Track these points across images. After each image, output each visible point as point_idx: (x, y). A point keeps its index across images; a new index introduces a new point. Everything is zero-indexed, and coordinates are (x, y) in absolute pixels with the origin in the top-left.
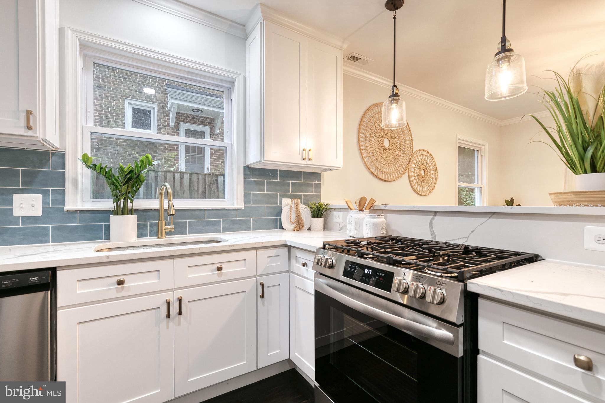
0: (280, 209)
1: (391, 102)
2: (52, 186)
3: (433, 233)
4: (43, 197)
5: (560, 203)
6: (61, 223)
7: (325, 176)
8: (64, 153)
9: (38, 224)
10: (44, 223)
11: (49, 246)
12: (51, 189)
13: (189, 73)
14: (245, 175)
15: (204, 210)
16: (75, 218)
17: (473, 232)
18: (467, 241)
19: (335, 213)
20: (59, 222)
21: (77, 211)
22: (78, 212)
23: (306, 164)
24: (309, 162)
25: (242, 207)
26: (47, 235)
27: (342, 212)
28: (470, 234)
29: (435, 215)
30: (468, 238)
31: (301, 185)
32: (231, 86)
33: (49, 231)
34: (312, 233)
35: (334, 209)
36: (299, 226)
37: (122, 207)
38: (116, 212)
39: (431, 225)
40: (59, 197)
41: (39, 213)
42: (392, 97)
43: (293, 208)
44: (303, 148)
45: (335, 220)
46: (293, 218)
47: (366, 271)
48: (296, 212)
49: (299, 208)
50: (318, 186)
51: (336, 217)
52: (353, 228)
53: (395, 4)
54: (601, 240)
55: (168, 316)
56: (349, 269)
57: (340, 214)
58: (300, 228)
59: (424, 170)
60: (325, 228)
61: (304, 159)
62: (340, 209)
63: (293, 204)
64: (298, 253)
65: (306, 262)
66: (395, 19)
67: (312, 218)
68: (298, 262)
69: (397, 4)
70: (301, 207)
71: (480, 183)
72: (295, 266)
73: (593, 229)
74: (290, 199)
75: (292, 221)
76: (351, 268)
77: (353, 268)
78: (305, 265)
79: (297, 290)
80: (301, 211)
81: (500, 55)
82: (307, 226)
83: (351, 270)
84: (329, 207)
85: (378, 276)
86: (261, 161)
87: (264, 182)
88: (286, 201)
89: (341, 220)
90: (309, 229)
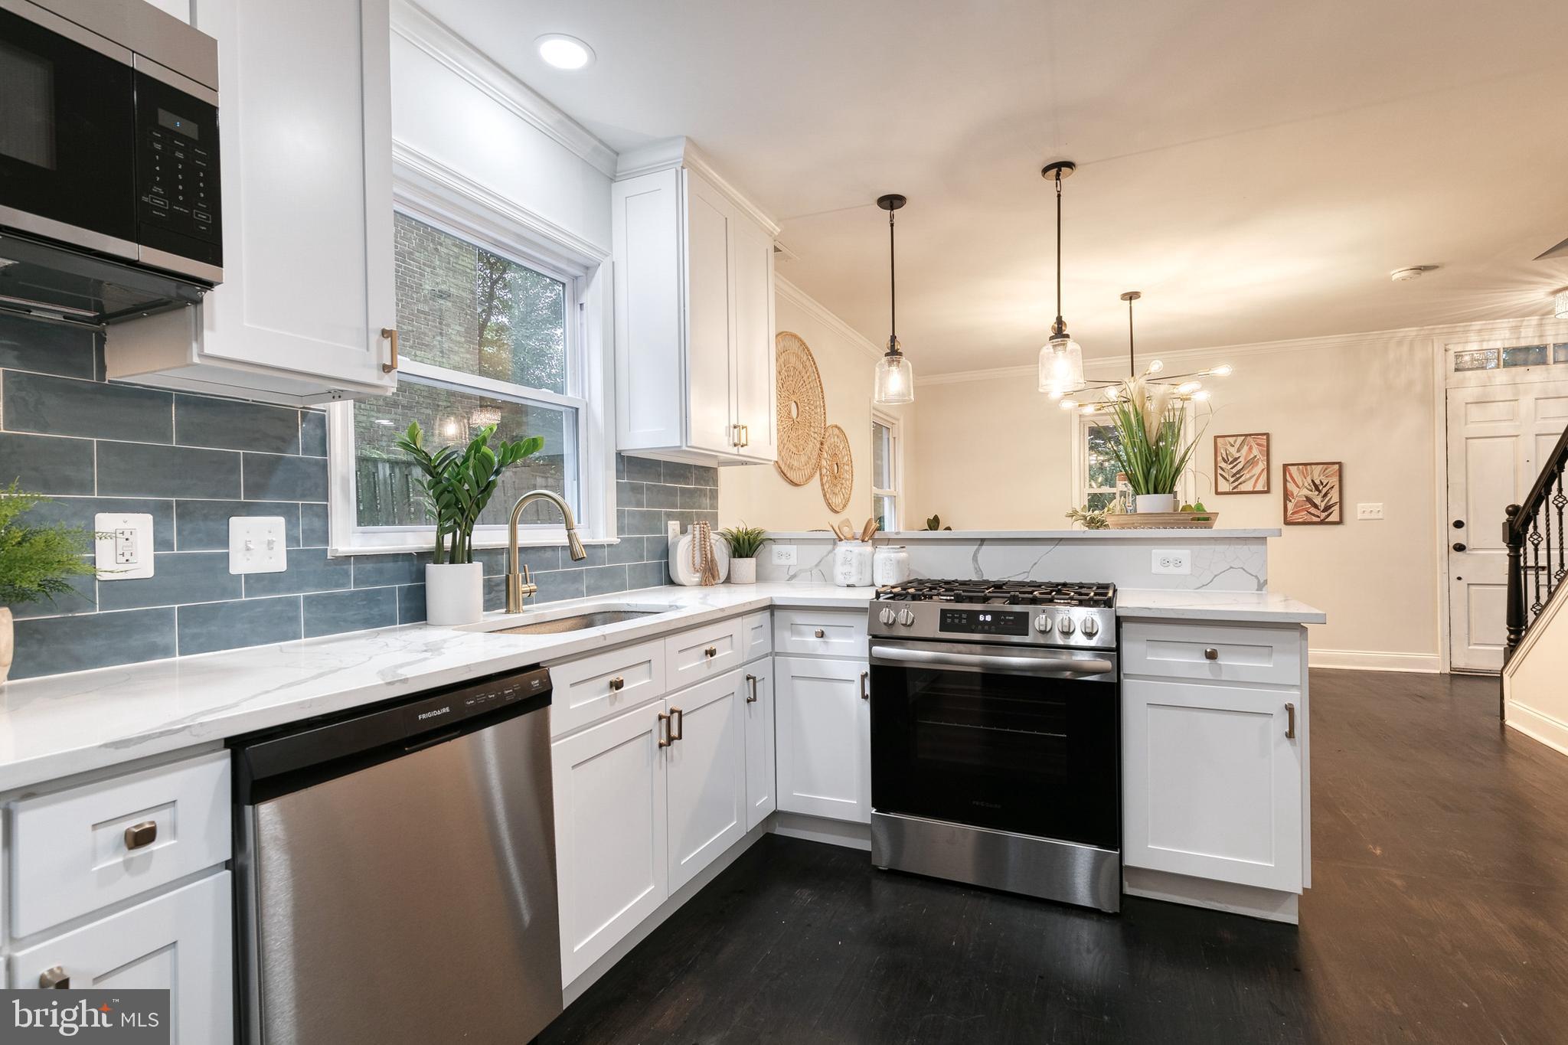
0: (666, 542)
1: (891, 363)
2: (303, 497)
3: (978, 570)
4: (288, 522)
6: (322, 588)
7: (723, 473)
8: (324, 416)
9: (279, 593)
10: (289, 590)
11: (300, 645)
12: (300, 502)
13: (520, 238)
14: (619, 474)
15: (558, 547)
16: (347, 574)
17: (1035, 564)
18: (1027, 577)
19: (776, 548)
20: (319, 586)
21: (351, 556)
22: (352, 558)
23: (737, 455)
24: (742, 451)
25: (614, 539)
26: (294, 619)
27: (795, 546)
28: (1032, 567)
29: (981, 545)
30: (1029, 572)
31: (691, 492)
32: (582, 274)
33: (298, 608)
34: (733, 588)
35: (774, 540)
36: (709, 574)
37: (450, 545)
38: (436, 555)
39: (975, 558)
40: (317, 523)
41: (278, 563)
43: (697, 540)
44: (734, 422)
45: (776, 561)
46: (698, 559)
47: (981, 618)
48: (703, 548)
49: (708, 540)
50: (714, 495)
51: (780, 555)
52: (854, 570)
53: (892, 202)
54: (1166, 562)
55: (661, 745)
56: (949, 620)
57: (792, 549)
58: (711, 579)
59: (837, 464)
60: (760, 578)
61: (735, 445)
62: (790, 541)
63: (697, 533)
64: (798, 618)
65: (823, 629)
66: (892, 225)
67: (732, 559)
68: (800, 633)
69: (896, 203)
70: (711, 537)
71: (892, 489)
72: (788, 641)
73: (1158, 553)
74: (678, 522)
75: (697, 567)
76: (953, 618)
77: (957, 618)
78: (822, 635)
79: (797, 682)
80: (711, 547)
81: (1057, 340)
82: (723, 575)
83: (953, 621)
84: (762, 537)
85: (1003, 620)
86: (680, 447)
87: (642, 487)
88: (674, 526)
89: (793, 561)
90: (728, 580)
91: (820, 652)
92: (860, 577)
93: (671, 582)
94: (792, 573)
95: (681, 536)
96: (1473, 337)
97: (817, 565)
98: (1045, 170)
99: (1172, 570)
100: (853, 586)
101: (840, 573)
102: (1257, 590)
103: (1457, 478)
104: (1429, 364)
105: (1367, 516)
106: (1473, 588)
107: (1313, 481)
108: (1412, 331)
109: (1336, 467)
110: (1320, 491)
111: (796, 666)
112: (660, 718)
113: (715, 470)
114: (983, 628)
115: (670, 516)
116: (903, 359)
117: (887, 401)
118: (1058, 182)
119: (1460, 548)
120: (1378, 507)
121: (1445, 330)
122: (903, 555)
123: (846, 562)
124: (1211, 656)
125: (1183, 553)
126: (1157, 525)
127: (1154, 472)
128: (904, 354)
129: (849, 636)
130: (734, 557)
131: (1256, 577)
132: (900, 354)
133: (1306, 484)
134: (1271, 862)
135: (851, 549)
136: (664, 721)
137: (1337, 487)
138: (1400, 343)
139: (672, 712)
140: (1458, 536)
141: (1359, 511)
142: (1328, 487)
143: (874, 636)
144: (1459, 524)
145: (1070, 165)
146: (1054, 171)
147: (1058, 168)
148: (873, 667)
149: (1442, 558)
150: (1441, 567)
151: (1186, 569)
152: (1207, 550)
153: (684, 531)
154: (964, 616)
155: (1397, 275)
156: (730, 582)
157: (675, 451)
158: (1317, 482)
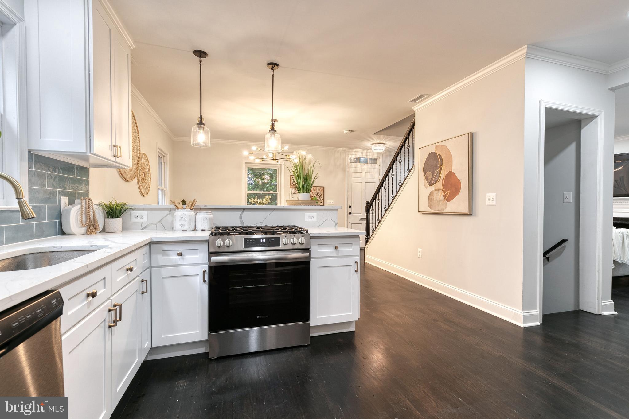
0: (59, 209)
1: (199, 128)
3: (242, 222)
5: (290, 204)
7: (95, 171)
14: (30, 165)
19: (134, 213)
23: (114, 162)
24: (118, 160)
27: (147, 212)
29: (243, 211)
30: (262, 222)
31: (75, 181)
35: (132, 209)
36: (92, 227)
39: (241, 217)
42: (199, 124)
43: (84, 208)
44: (113, 144)
45: (134, 220)
46: (84, 220)
47: (261, 241)
48: (87, 213)
49: (91, 208)
50: (87, 183)
51: (137, 217)
52: (186, 223)
53: (201, 54)
54: (309, 217)
55: (110, 327)
56: (248, 243)
57: (145, 213)
58: (94, 230)
59: (144, 173)
60: (125, 229)
61: (114, 156)
62: (143, 209)
63: (84, 204)
64: (166, 247)
65: (181, 252)
66: (201, 65)
67: (107, 220)
68: (167, 255)
69: (203, 55)
70: (94, 207)
71: (163, 186)
72: (159, 259)
73: (307, 214)
74: (67, 197)
75: (84, 223)
76: (249, 242)
77: (251, 241)
78: (180, 255)
79: (165, 280)
80: (94, 212)
81: (272, 132)
82: (101, 227)
83: (249, 243)
84: (126, 207)
85: (270, 241)
86: (85, 153)
87: (44, 174)
88: (64, 200)
89: (145, 219)
90: (104, 230)
91: (180, 263)
92: (189, 226)
93: (63, 233)
94: (144, 225)
95: (70, 206)
96: (354, 153)
97: (159, 222)
98: (269, 64)
99: (311, 220)
100: (186, 231)
101: (178, 225)
102: (335, 226)
103: (350, 193)
104: (344, 159)
105: (330, 204)
106: (353, 225)
107: (317, 192)
108: (341, 149)
109: (323, 188)
110: (319, 196)
111: (165, 272)
112: (110, 310)
113: (88, 168)
114: (262, 245)
115: (65, 194)
116: (206, 127)
117: (196, 145)
118: (273, 70)
119: (350, 213)
120: (332, 201)
121: (348, 150)
122: (211, 216)
123: (182, 219)
124: (336, 248)
125: (314, 214)
126: (306, 204)
127: (306, 186)
128: (206, 125)
129: (196, 254)
130: (108, 218)
131: (335, 222)
132: (204, 124)
133: (315, 193)
134: (351, 312)
135: (185, 213)
136: (113, 312)
137: (323, 194)
138: (338, 152)
139: (115, 306)
140: (350, 210)
141: (328, 202)
142: (321, 194)
143: (211, 253)
144: (350, 207)
145: (277, 65)
146: (271, 66)
147: (273, 65)
148: (211, 268)
149: (346, 216)
150: (346, 219)
151: (315, 220)
152: (321, 213)
153: (71, 202)
154: (254, 240)
155: (346, 131)
156: (105, 232)
157: (63, 154)
158: (318, 193)
